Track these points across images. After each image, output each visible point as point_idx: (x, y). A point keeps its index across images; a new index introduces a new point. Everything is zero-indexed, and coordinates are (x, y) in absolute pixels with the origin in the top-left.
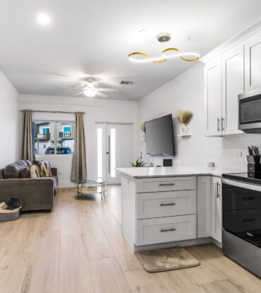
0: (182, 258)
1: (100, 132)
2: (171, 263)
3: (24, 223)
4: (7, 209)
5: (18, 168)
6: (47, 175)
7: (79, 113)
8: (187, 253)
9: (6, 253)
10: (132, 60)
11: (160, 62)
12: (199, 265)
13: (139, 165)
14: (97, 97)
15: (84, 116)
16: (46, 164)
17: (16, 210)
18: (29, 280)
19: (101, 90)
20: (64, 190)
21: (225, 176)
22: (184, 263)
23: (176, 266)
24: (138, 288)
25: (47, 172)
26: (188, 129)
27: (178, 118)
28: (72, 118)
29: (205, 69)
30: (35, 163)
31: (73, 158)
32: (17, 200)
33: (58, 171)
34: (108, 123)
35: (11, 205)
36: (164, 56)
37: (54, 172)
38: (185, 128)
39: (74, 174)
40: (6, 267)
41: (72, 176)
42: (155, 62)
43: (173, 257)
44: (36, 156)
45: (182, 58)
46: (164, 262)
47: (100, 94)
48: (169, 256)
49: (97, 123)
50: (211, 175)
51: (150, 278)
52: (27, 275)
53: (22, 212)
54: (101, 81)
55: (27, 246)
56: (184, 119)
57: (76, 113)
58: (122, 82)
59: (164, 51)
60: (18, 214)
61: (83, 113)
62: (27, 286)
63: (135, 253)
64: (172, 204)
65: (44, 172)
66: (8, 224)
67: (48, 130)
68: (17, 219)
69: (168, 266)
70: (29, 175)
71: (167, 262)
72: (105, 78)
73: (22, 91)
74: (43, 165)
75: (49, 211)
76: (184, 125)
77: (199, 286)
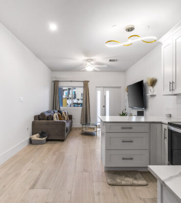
0: (136, 179)
1: (99, 93)
2: (126, 181)
3: (47, 146)
4: (40, 137)
5: (47, 115)
6: (66, 119)
7: (86, 81)
8: (141, 176)
9: (32, 162)
10: (108, 45)
11: (128, 45)
12: (147, 185)
13: (124, 114)
14: (95, 71)
15: (89, 83)
16: (65, 113)
17: (44, 139)
18: (39, 178)
19: (96, 66)
20: (76, 129)
21: (170, 124)
22: (135, 182)
23: (129, 183)
24: (99, 193)
25: (66, 117)
26: (154, 90)
27: (147, 82)
28: (82, 84)
29: (163, 47)
30: (59, 111)
31: (82, 109)
32: (44, 132)
33: (73, 117)
34: (104, 87)
35: (42, 135)
36: (130, 41)
37: (70, 117)
38: (152, 90)
39: (82, 119)
40: (30, 170)
41: (81, 120)
42: (124, 45)
43: (129, 177)
44: (61, 108)
45: (143, 41)
46: (121, 180)
47: (96, 69)
48: (127, 176)
49: (97, 87)
50: (161, 123)
51: (109, 188)
52: (39, 175)
53: (47, 140)
54: (97, 61)
55: (44, 160)
56: (151, 83)
57: (84, 82)
58: (110, 60)
59: (129, 38)
60: (45, 141)
61: (88, 81)
62: (37, 182)
63: (105, 171)
64: (131, 141)
65: (64, 117)
66: (39, 146)
67: (75, 92)
68: (44, 144)
69: (123, 183)
70: (52, 119)
71: (124, 180)
72: (98, 58)
73: (53, 70)
74: (63, 113)
75: (63, 141)
76: (151, 87)
77: (141, 199)
